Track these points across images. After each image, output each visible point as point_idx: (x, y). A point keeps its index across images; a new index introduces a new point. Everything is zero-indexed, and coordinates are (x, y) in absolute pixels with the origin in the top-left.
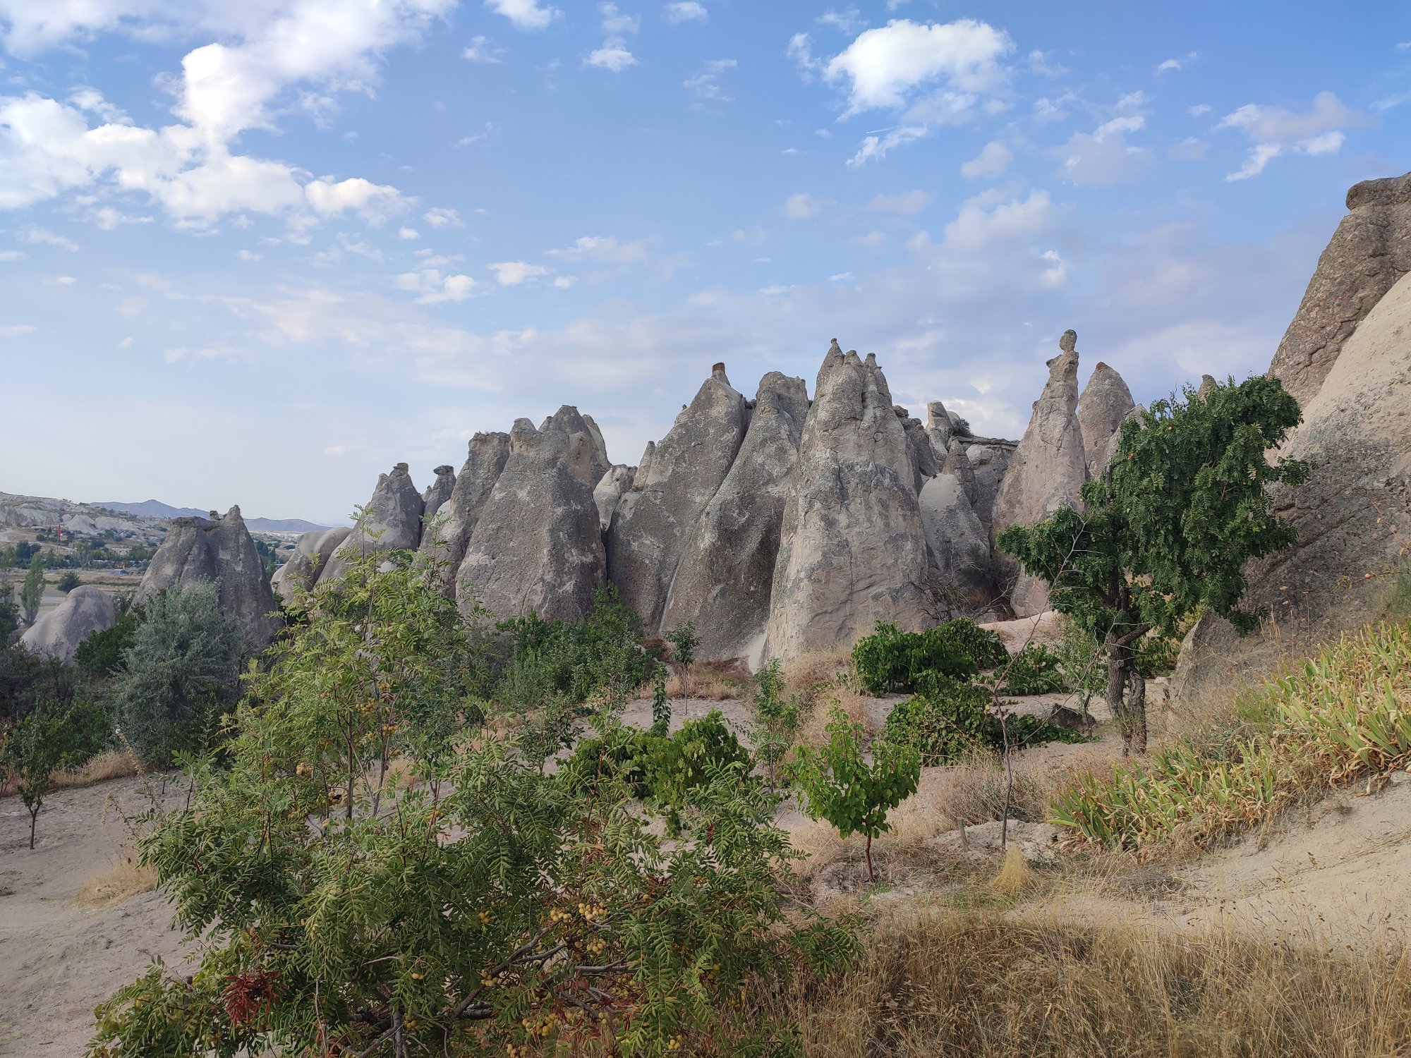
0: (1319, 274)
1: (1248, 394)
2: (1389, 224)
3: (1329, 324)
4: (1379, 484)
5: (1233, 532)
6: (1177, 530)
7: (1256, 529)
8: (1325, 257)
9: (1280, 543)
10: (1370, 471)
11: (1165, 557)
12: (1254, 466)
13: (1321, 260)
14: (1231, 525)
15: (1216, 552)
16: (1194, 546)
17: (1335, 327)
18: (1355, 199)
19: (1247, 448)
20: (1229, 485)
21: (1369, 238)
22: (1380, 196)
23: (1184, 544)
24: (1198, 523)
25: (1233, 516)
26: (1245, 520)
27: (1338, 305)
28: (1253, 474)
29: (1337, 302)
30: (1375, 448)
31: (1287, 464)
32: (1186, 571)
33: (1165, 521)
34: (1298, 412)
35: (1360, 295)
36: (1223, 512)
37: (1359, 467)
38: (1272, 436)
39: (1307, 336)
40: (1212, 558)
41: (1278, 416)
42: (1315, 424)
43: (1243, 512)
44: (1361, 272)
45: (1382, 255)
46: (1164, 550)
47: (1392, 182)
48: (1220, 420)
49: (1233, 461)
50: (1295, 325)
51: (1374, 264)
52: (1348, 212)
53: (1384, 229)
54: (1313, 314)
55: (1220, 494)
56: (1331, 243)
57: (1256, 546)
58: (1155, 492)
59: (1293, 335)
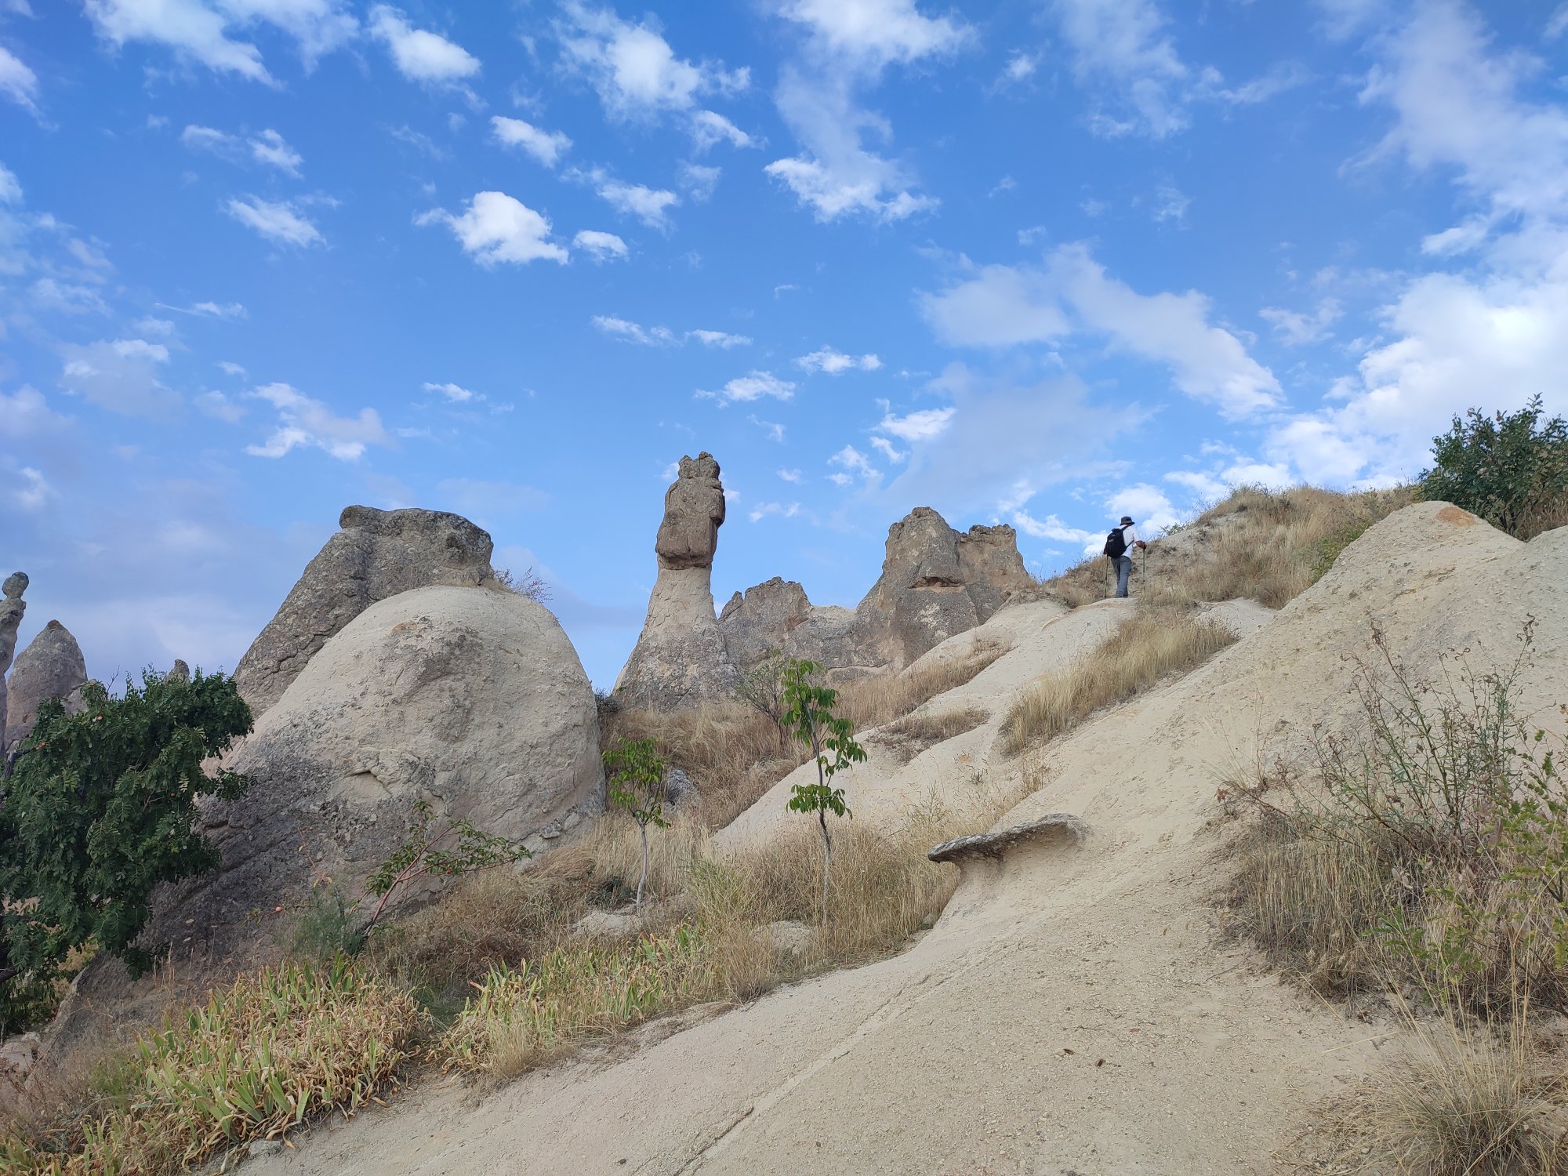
0: (303, 582)
1: (198, 693)
2: (372, 552)
3: (302, 634)
4: (314, 808)
5: (148, 851)
6: (81, 845)
7: (175, 850)
8: (311, 568)
9: (200, 867)
10: (309, 791)
11: (58, 878)
12: (188, 775)
13: (307, 569)
14: (148, 842)
15: (121, 875)
16: (98, 866)
17: (308, 638)
18: (347, 520)
19: (183, 755)
20: (156, 795)
21: (353, 559)
22: (369, 524)
23: (85, 862)
24: (108, 838)
25: (153, 833)
26: (165, 838)
27: (315, 617)
28: (184, 785)
29: (314, 614)
30: (318, 770)
31: (226, 776)
32: (81, 899)
33: (66, 832)
34: (250, 721)
35: (336, 612)
36: (142, 825)
37: (300, 788)
38: (215, 743)
39: (280, 642)
40: (116, 882)
41: (227, 722)
42: (266, 736)
43: (164, 828)
44: (340, 590)
45: (362, 579)
46: (59, 870)
47: (381, 513)
48: (163, 717)
49: (165, 768)
50: (270, 628)
51: (353, 585)
52: (340, 529)
53: (368, 555)
54: (290, 621)
55: (142, 804)
56: (319, 555)
57: (170, 868)
58: (65, 795)
59: (267, 638)
